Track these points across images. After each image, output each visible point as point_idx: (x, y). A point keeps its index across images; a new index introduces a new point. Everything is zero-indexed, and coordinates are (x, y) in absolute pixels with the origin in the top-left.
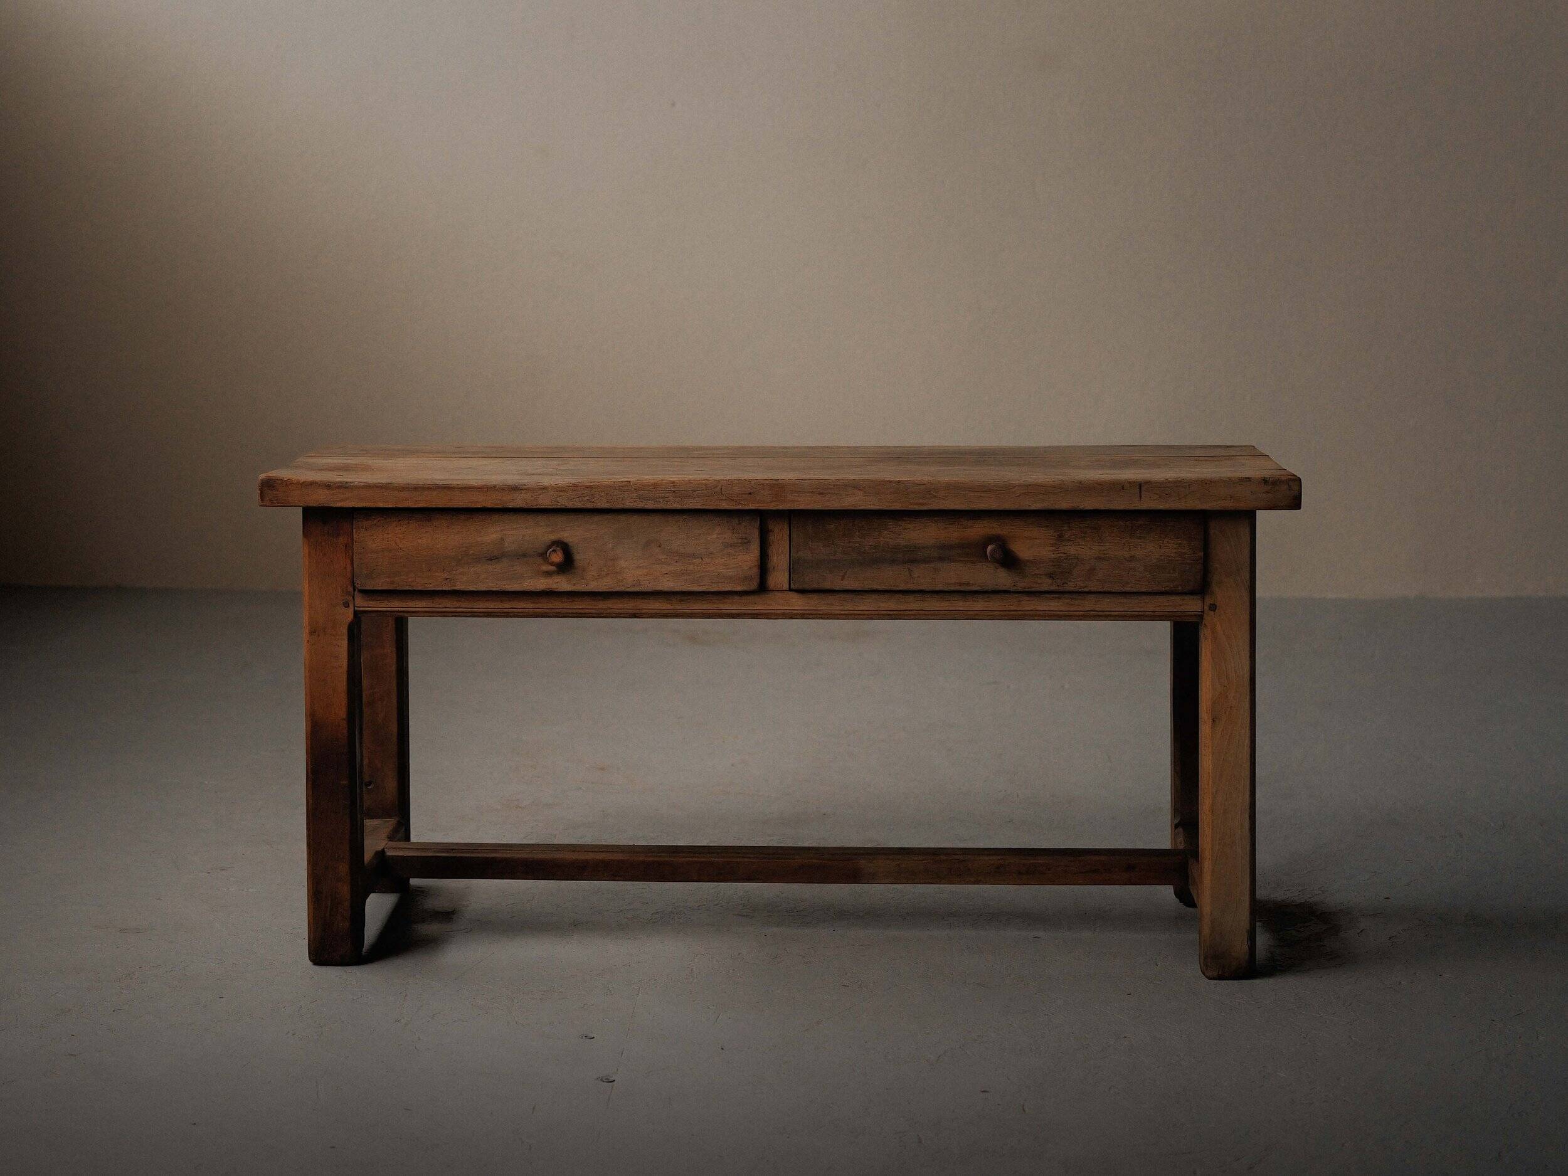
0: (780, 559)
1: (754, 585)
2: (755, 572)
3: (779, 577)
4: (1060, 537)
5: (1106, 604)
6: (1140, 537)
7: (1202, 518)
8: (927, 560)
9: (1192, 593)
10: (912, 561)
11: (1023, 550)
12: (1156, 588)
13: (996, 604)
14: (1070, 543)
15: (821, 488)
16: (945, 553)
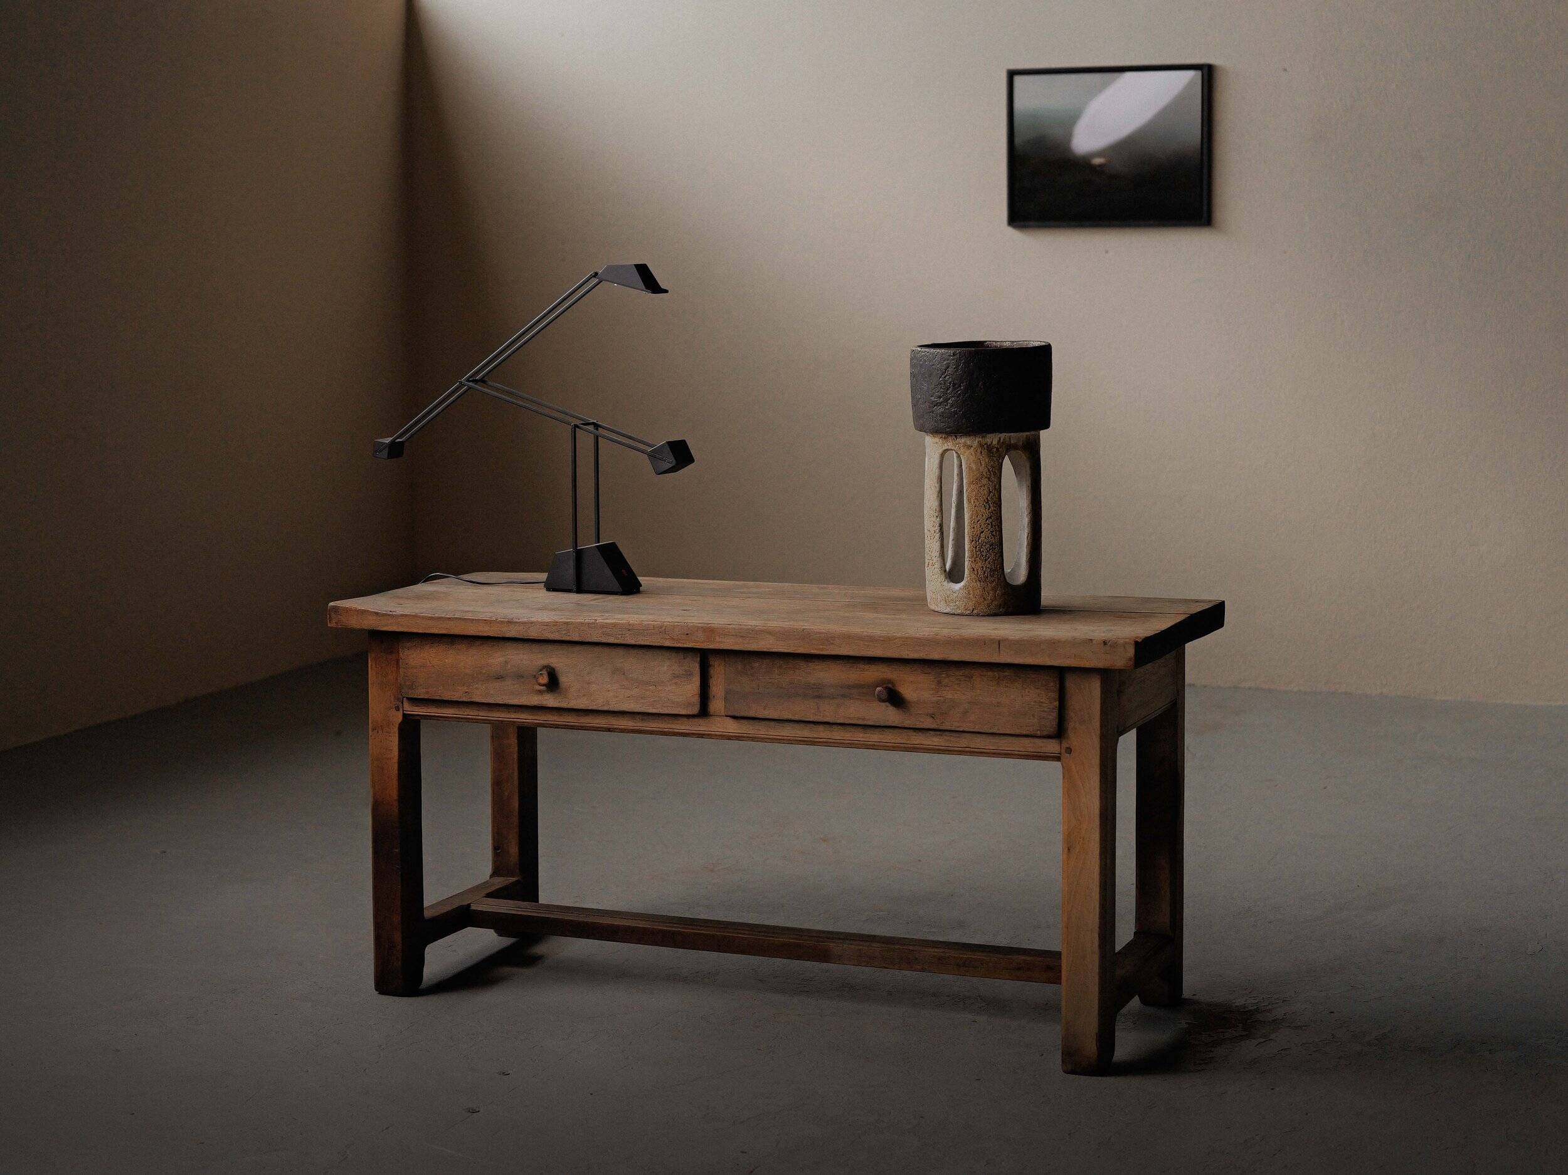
0: (718, 687)
1: (695, 710)
2: (696, 700)
3: (717, 705)
4: (939, 682)
5: (979, 742)
6: (1007, 687)
7: (1061, 673)
8: (832, 697)
9: (1049, 737)
10: (819, 697)
11: (907, 692)
12: (1018, 732)
13: (889, 737)
14: (948, 688)
15: (742, 633)
16: (849, 691)
